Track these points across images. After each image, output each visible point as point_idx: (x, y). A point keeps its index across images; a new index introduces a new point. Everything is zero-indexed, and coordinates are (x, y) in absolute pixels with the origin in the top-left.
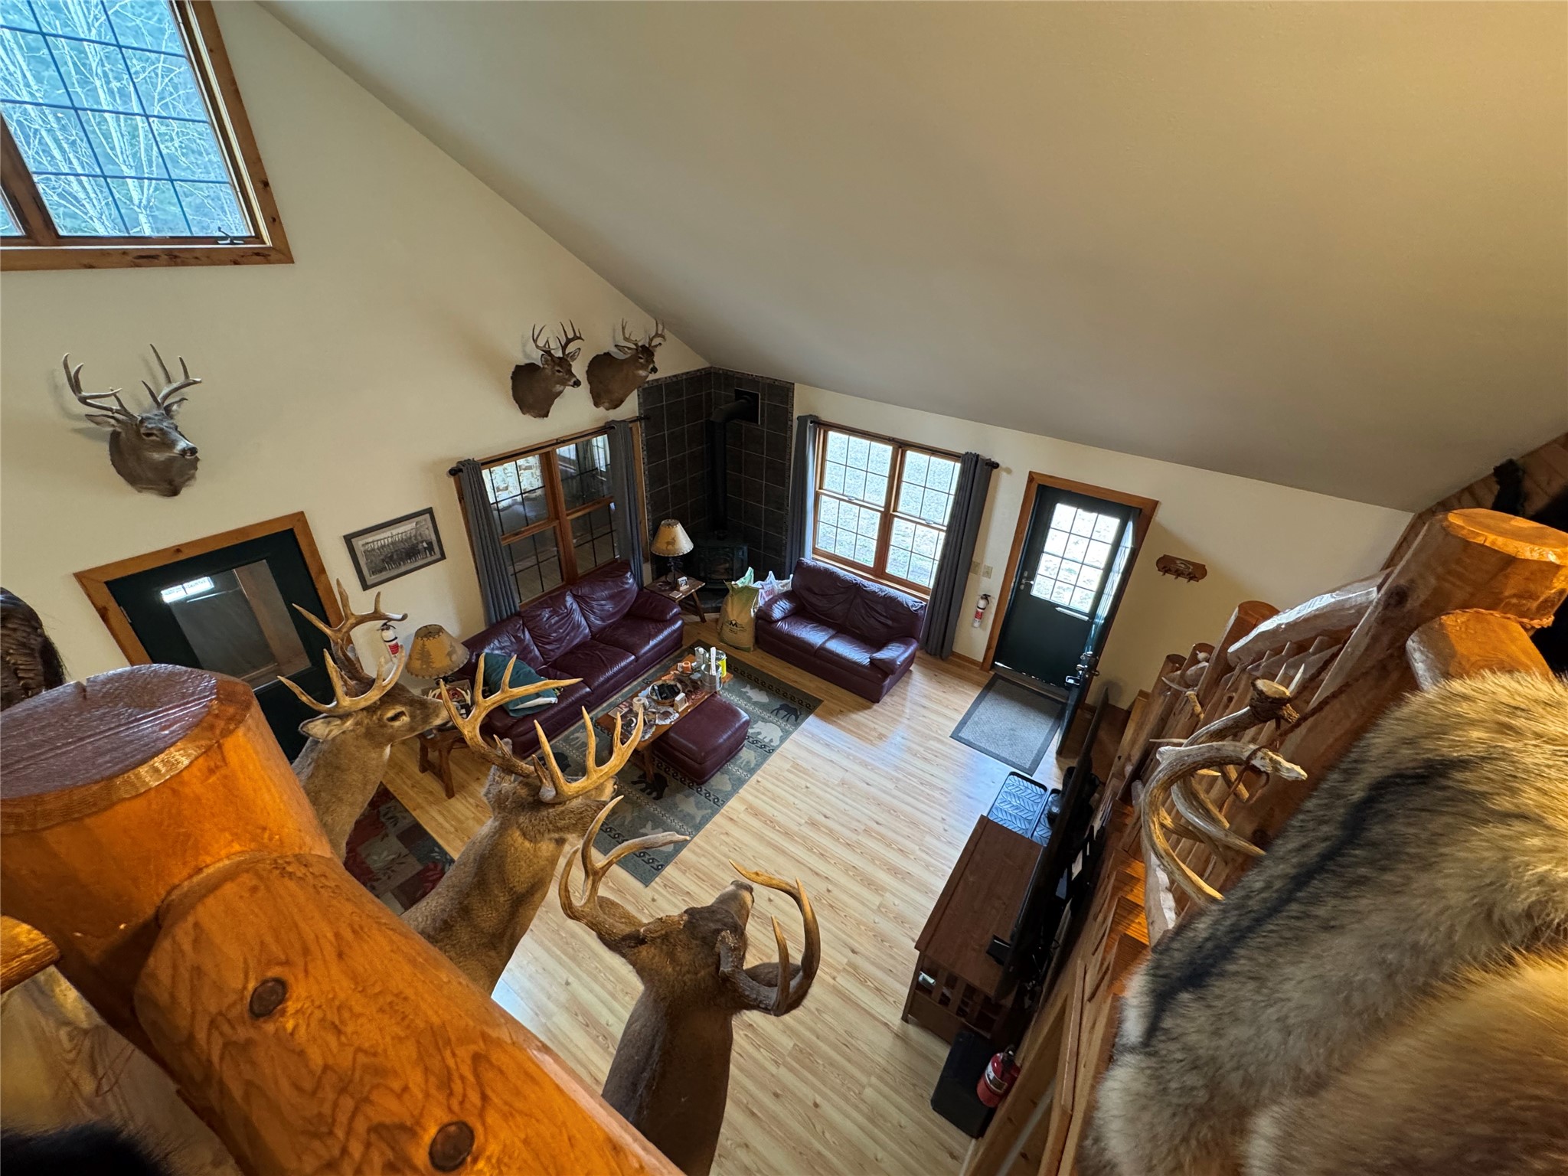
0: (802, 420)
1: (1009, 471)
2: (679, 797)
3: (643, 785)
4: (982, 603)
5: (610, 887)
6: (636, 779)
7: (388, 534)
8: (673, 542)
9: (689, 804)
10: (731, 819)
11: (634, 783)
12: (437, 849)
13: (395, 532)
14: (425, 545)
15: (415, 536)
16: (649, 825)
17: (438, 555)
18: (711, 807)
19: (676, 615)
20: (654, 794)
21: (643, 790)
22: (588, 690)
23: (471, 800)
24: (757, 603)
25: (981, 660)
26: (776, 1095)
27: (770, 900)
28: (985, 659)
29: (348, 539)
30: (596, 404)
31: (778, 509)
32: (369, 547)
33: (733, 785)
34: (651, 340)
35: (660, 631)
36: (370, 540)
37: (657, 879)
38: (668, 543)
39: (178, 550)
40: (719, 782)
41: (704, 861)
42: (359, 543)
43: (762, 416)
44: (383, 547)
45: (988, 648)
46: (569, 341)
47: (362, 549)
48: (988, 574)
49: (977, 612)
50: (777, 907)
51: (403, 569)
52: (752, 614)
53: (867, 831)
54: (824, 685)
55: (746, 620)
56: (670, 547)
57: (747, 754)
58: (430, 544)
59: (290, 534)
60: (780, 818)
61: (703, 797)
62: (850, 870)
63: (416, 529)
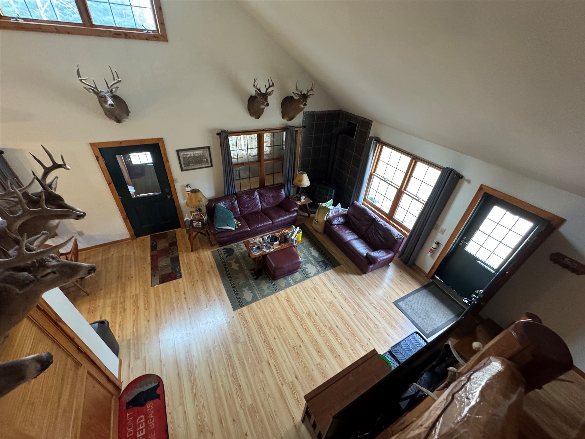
0: (372, 138)
1: (469, 181)
2: (264, 281)
3: (253, 272)
4: (434, 246)
6: (252, 268)
7: (192, 153)
8: (301, 181)
9: (265, 286)
10: (278, 299)
11: (251, 270)
12: (178, 267)
13: (194, 152)
14: (205, 160)
15: (202, 156)
16: (247, 288)
17: (210, 165)
18: (273, 291)
19: (294, 210)
20: (255, 277)
21: (252, 274)
22: (249, 229)
23: (197, 255)
24: (328, 215)
25: (427, 273)
26: (234, 420)
27: (275, 338)
28: (429, 272)
29: (178, 151)
30: (283, 118)
31: (354, 178)
32: (185, 156)
33: (286, 285)
34: (308, 92)
35: (286, 215)
36: (185, 153)
37: (239, 310)
38: (299, 181)
39: (121, 142)
40: (282, 282)
41: (259, 310)
42: (181, 154)
43: (356, 135)
44: (190, 157)
45: (433, 268)
47: (182, 156)
48: (443, 232)
49: (431, 249)
50: (276, 343)
51: (196, 167)
52: (325, 219)
53: (331, 329)
54: (345, 258)
55: (322, 221)
56: (299, 183)
57: (298, 275)
58: (207, 160)
59: (158, 145)
60: (297, 306)
61: (272, 285)
62: (314, 342)
63: (203, 153)
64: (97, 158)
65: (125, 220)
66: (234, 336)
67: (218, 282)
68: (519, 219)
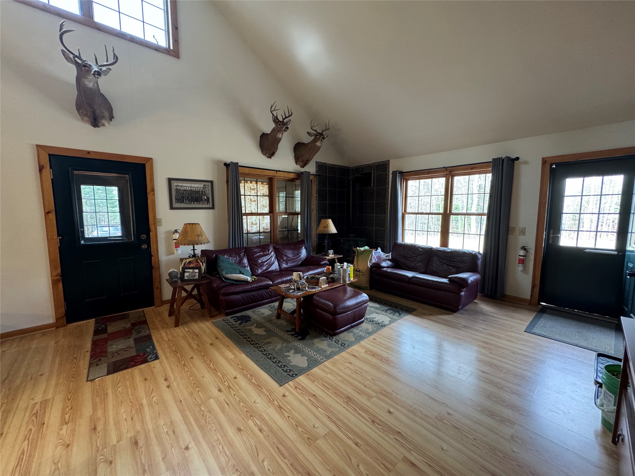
0: (394, 173)
1: (526, 163)
2: (316, 340)
3: (293, 333)
4: (522, 253)
5: (253, 383)
6: (290, 329)
7: (189, 185)
8: (327, 226)
9: (323, 344)
10: (354, 356)
11: (287, 331)
12: (151, 347)
13: (193, 185)
14: (206, 197)
15: (202, 191)
16: (293, 351)
17: (211, 206)
18: (339, 348)
19: (325, 264)
20: (300, 337)
21: (292, 335)
22: (271, 283)
23: (186, 329)
24: (371, 260)
25: (529, 298)
27: (390, 412)
28: (532, 296)
29: (170, 180)
30: (296, 163)
31: (382, 227)
32: (179, 188)
33: (356, 339)
34: (323, 131)
35: (317, 268)
36: (180, 184)
37: (290, 383)
38: (325, 227)
39: (89, 152)
40: (346, 336)
41: (329, 376)
42: (174, 184)
43: (374, 181)
44: (185, 190)
45: (533, 287)
46: (286, 118)
47: (175, 188)
48: (523, 232)
49: (520, 259)
51: (192, 205)
52: (369, 266)
54: (417, 304)
55: (365, 268)
56: (325, 229)
57: (366, 325)
58: (208, 198)
59: (144, 165)
61: (334, 342)
63: (203, 188)
64: (41, 169)
65: (54, 283)
66: (300, 429)
67: (234, 354)
68: (603, 178)
